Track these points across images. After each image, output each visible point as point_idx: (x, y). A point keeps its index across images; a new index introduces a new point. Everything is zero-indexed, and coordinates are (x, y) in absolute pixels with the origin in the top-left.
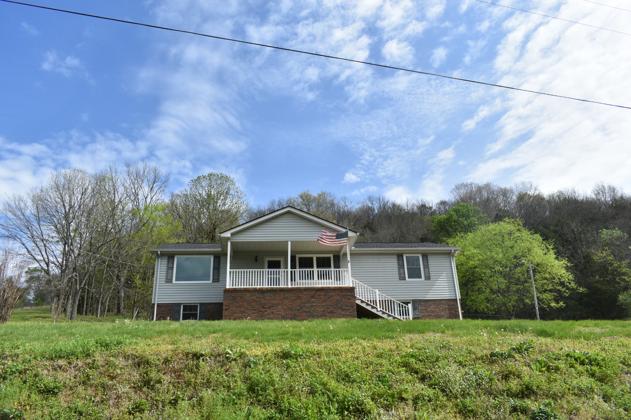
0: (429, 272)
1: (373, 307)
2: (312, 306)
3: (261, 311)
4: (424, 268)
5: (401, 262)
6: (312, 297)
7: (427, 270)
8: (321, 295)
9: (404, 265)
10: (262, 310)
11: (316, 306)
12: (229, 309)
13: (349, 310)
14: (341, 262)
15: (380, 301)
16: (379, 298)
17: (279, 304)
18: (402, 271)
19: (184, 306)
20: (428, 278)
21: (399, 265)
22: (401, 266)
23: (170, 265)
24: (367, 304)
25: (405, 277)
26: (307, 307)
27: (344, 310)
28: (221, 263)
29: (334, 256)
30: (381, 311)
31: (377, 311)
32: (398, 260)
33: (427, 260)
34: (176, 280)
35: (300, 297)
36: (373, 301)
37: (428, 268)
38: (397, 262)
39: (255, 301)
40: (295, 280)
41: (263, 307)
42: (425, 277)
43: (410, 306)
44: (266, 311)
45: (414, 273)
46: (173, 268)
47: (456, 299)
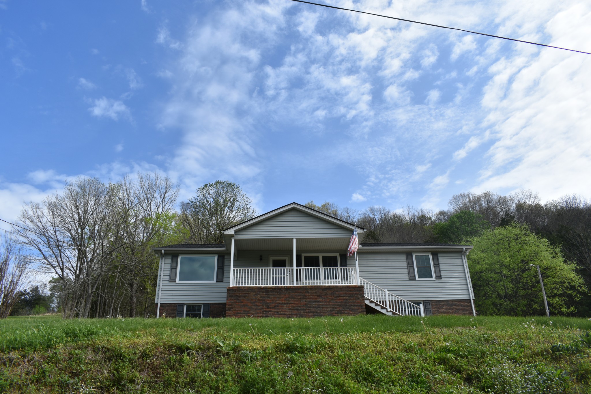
0: (440, 271)
1: (382, 308)
2: (319, 306)
3: (266, 311)
4: (435, 267)
5: (410, 261)
6: (319, 296)
7: (437, 269)
8: (328, 294)
9: (413, 264)
10: (267, 309)
11: (322, 305)
12: (232, 308)
13: (358, 310)
14: (348, 261)
15: (389, 301)
16: (389, 298)
17: (284, 304)
18: (411, 270)
19: (187, 307)
20: (439, 277)
21: (408, 264)
22: (410, 265)
23: (174, 265)
24: (377, 305)
25: (415, 276)
26: (313, 307)
27: (353, 310)
28: (225, 262)
29: (341, 255)
30: (391, 311)
31: (387, 312)
32: (407, 259)
33: (438, 259)
34: (179, 280)
35: (306, 296)
36: (383, 301)
37: (439, 267)
38: (405, 261)
39: (259, 300)
40: (300, 280)
41: (268, 307)
42: (436, 276)
43: (421, 306)
44: (270, 311)
45: (425, 273)
46: (176, 267)
47: (470, 300)
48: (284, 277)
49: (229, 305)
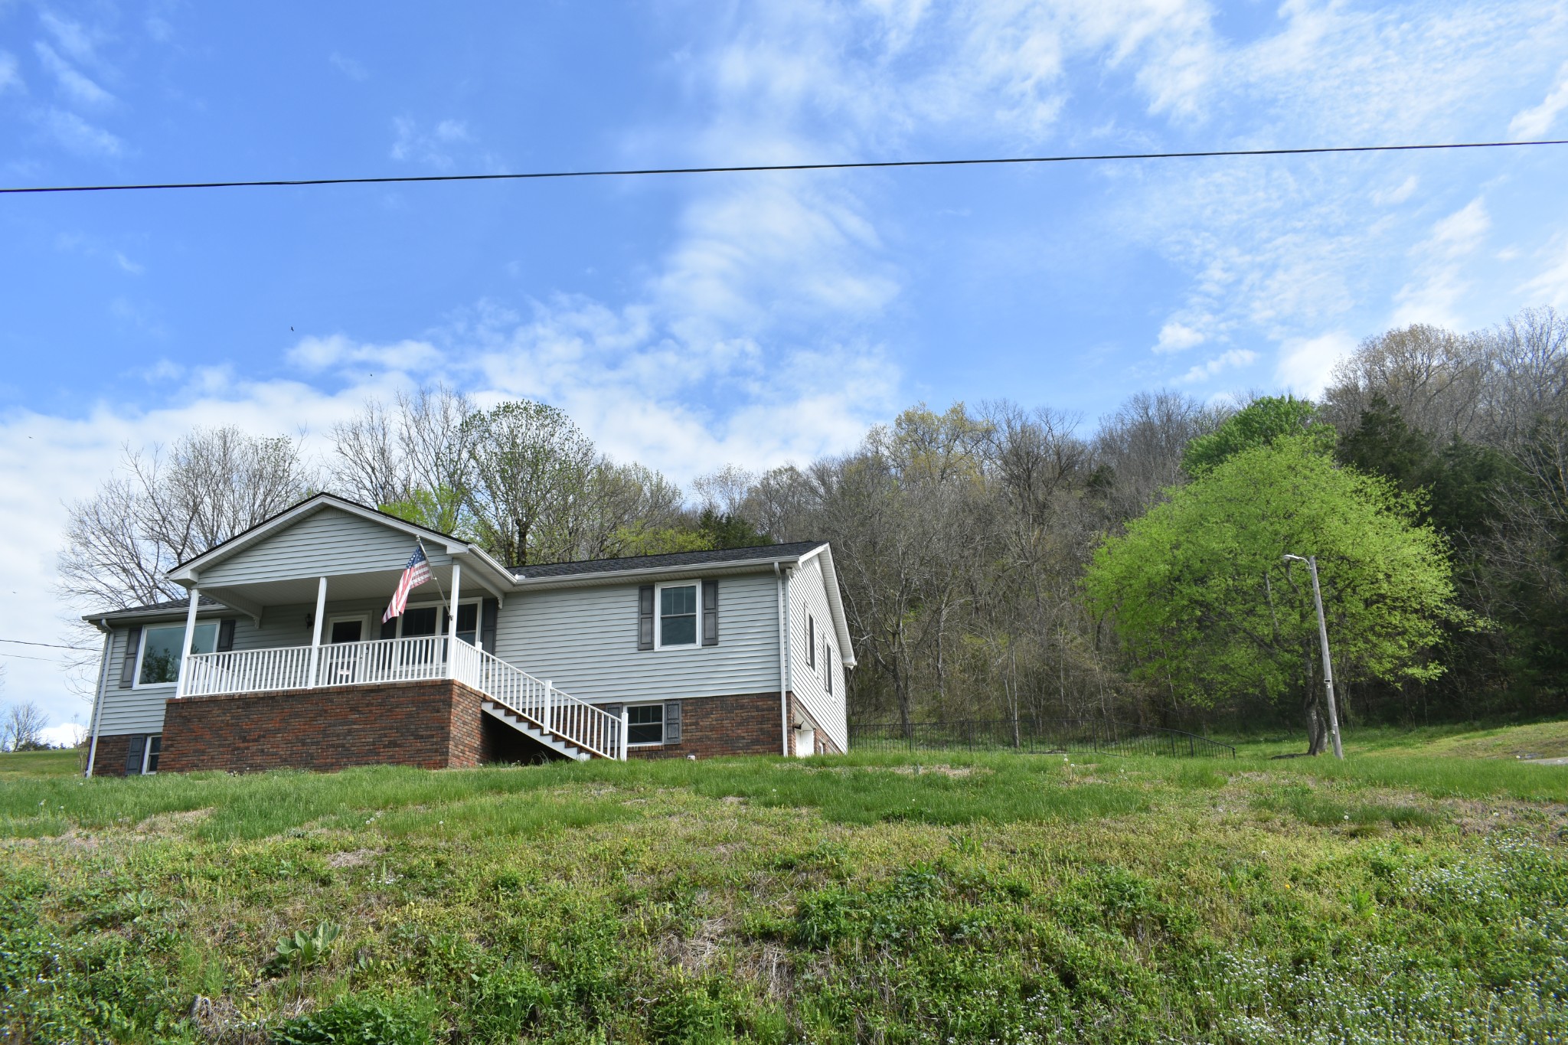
0: (716, 624)
1: (532, 726)
2: (350, 732)
3: (238, 749)
4: (704, 616)
5: (646, 604)
6: (354, 709)
7: (710, 621)
8: (372, 704)
9: (652, 612)
10: (242, 745)
11: (357, 730)
13: (432, 736)
14: (500, 614)
15: (552, 708)
16: (553, 701)
17: (278, 731)
18: (646, 627)
19: (154, 741)
20: (711, 641)
21: (641, 612)
22: (646, 615)
23: (132, 650)
24: (520, 719)
25: (652, 643)
26: (338, 735)
27: (422, 737)
28: (236, 636)
29: (485, 602)
30: (551, 733)
31: (542, 734)
32: (641, 599)
33: (716, 594)
34: (141, 683)
35: (326, 711)
36: (530, 709)
37: (716, 617)
38: (636, 604)
39: (228, 725)
41: (245, 740)
42: (704, 638)
43: (625, 716)
44: (247, 748)
45: (678, 631)
46: (136, 653)
47: (780, 693)
48: (355, 662)
49: (168, 739)
